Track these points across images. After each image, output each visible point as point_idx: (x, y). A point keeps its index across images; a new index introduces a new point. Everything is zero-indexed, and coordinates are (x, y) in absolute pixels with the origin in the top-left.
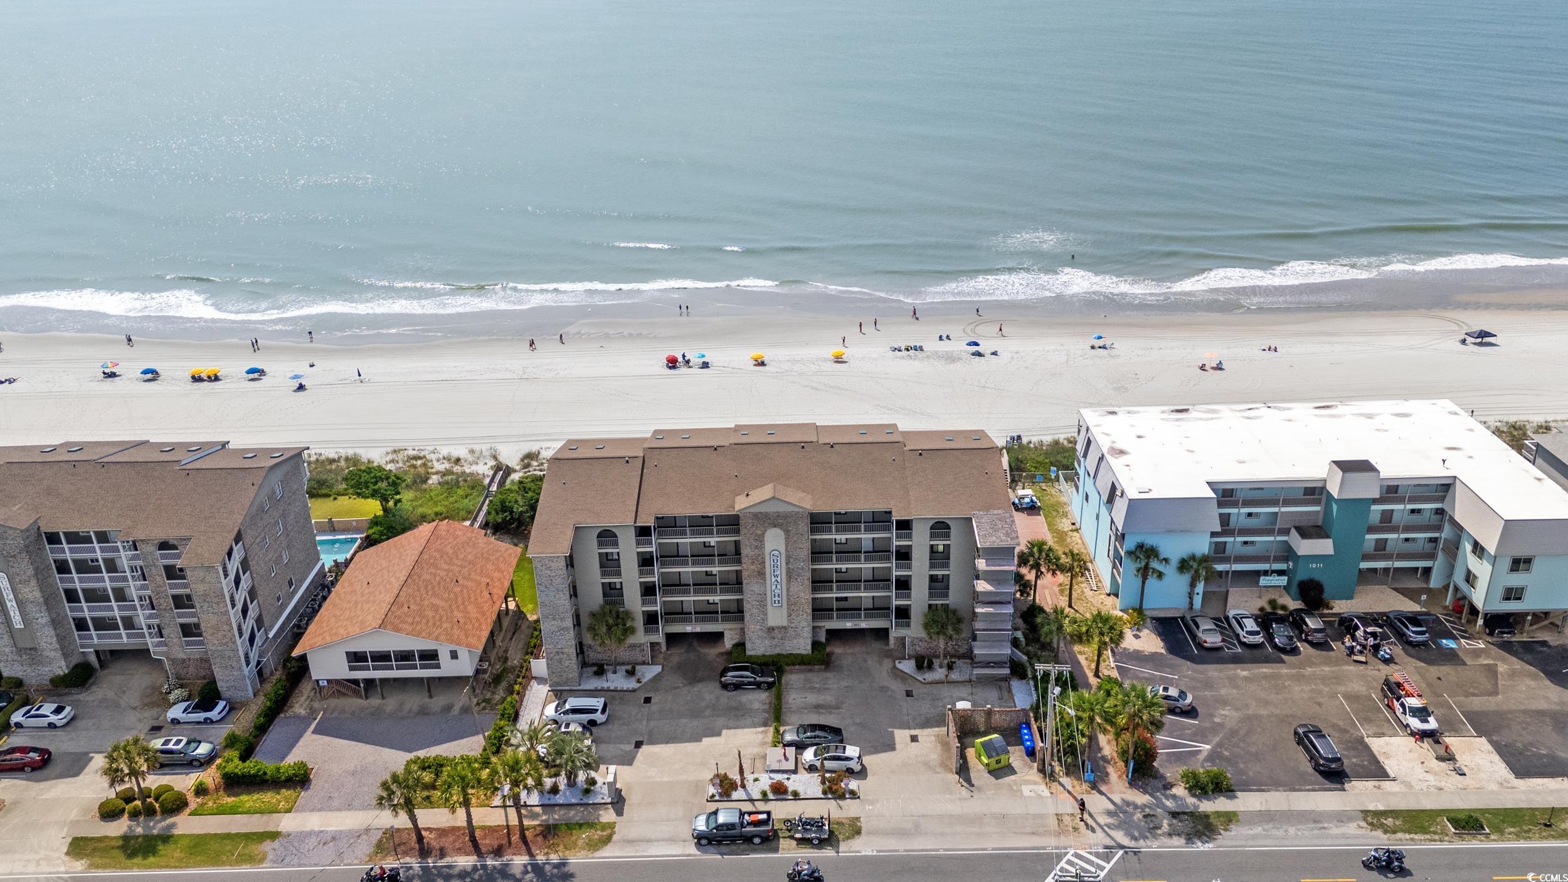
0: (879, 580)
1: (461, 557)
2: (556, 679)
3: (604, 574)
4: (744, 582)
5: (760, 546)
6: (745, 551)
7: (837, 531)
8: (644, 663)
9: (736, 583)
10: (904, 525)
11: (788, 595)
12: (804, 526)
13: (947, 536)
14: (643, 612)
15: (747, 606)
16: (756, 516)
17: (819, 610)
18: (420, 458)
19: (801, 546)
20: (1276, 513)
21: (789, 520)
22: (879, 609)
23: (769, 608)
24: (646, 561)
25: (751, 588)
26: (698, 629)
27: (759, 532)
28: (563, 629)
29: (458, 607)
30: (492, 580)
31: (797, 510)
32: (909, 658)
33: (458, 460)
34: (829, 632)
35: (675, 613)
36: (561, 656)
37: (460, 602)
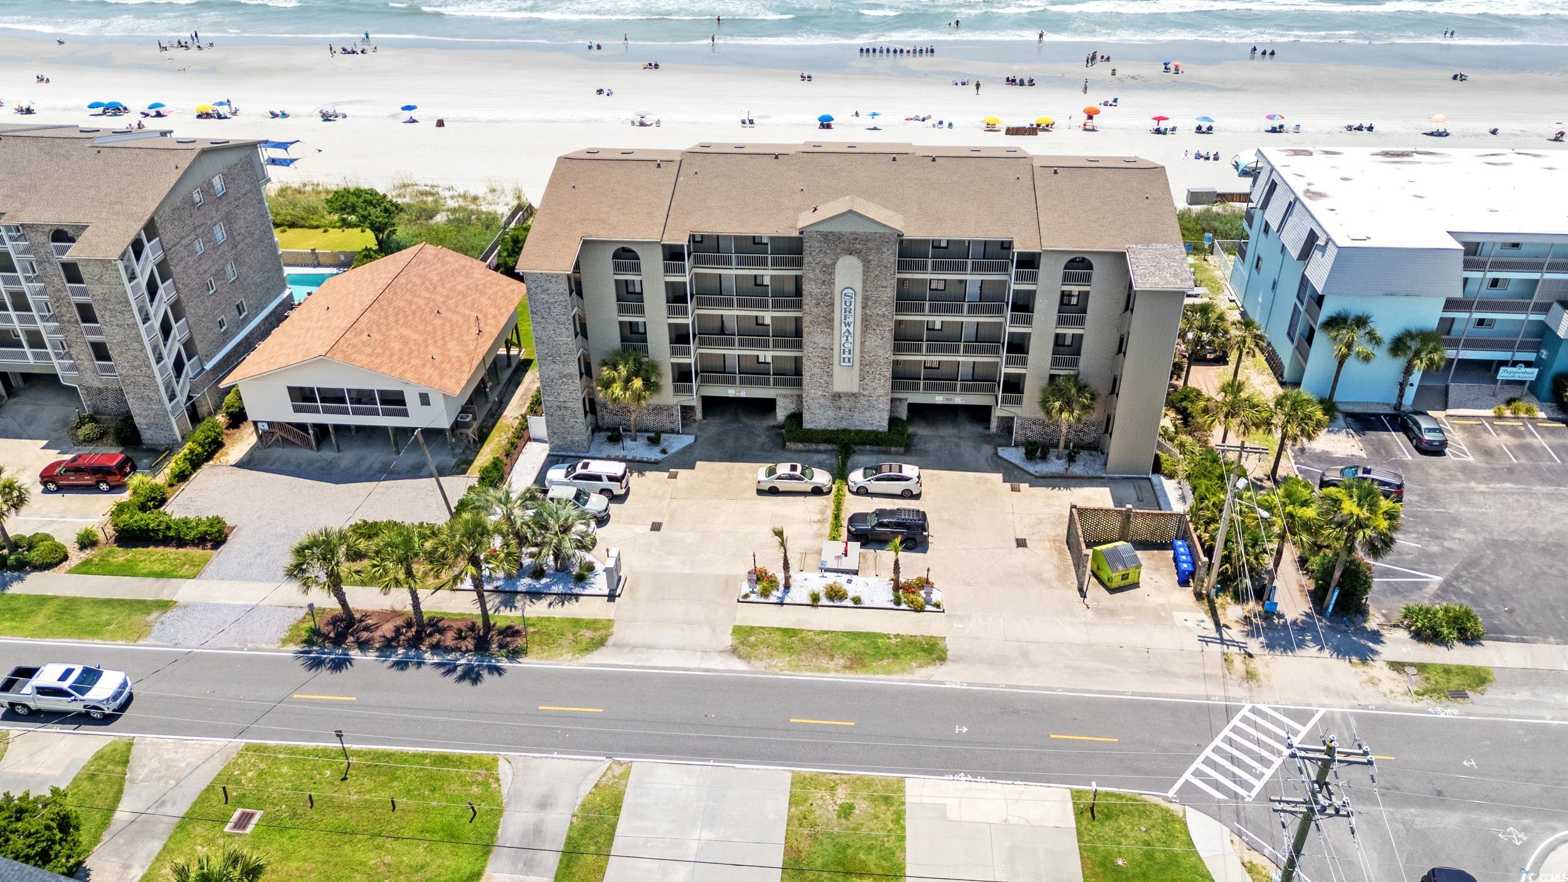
0: (985, 340)
1: (449, 285)
2: (557, 442)
3: (622, 310)
4: (805, 330)
5: (829, 282)
6: (807, 287)
7: (934, 268)
8: (673, 432)
9: (794, 335)
10: (1029, 262)
11: (862, 351)
12: (890, 256)
13: (1087, 279)
14: (673, 364)
15: (807, 364)
16: (826, 237)
17: (902, 378)
18: (432, 194)
19: (884, 283)
20: (1536, 281)
21: (870, 245)
22: (982, 379)
23: (837, 369)
24: (676, 297)
25: (813, 338)
26: (744, 393)
27: (828, 261)
28: (565, 376)
29: (435, 342)
30: (485, 316)
31: (882, 230)
32: (1016, 445)
33: (475, 199)
34: (913, 407)
35: (714, 371)
36: (563, 411)
37: (439, 337)
